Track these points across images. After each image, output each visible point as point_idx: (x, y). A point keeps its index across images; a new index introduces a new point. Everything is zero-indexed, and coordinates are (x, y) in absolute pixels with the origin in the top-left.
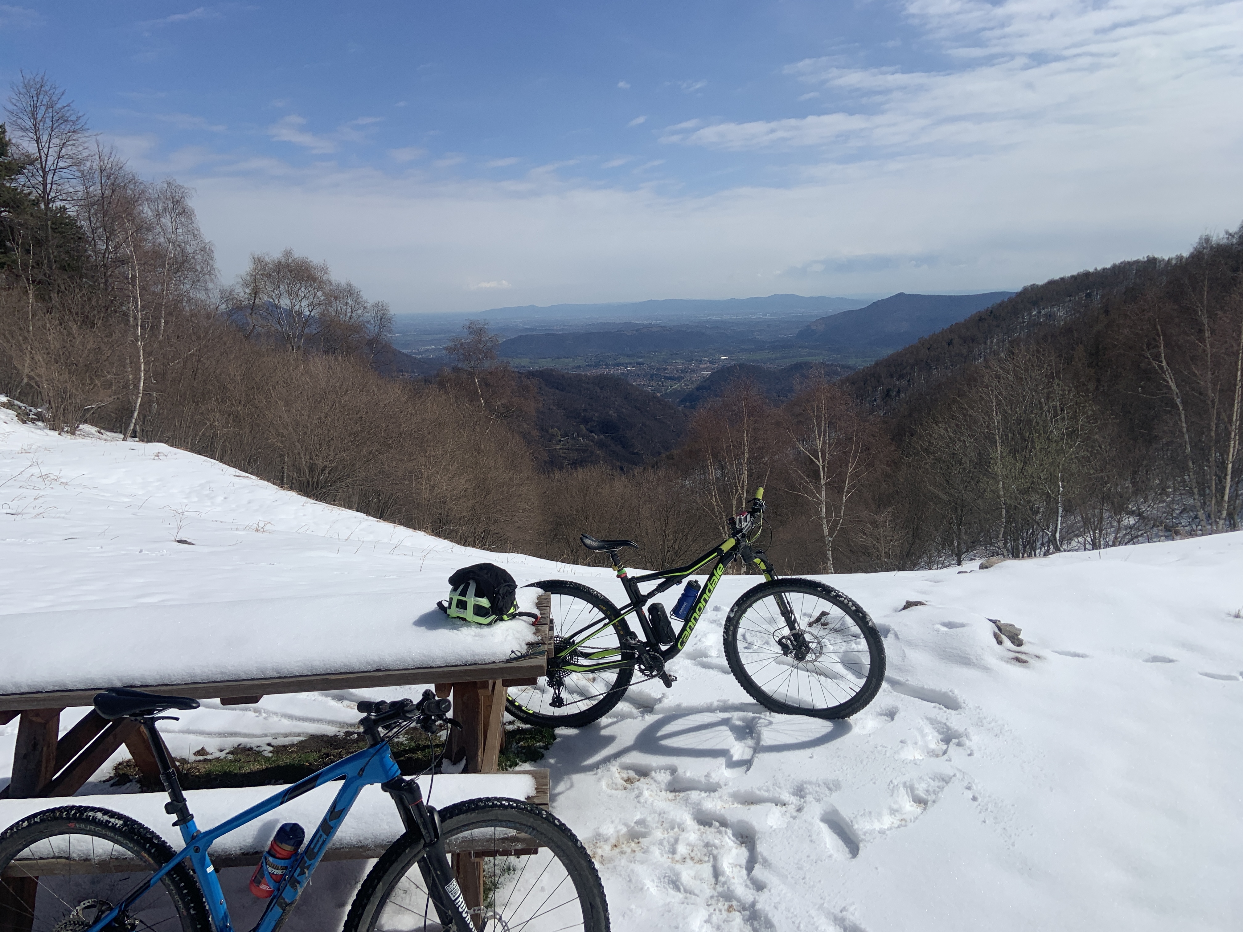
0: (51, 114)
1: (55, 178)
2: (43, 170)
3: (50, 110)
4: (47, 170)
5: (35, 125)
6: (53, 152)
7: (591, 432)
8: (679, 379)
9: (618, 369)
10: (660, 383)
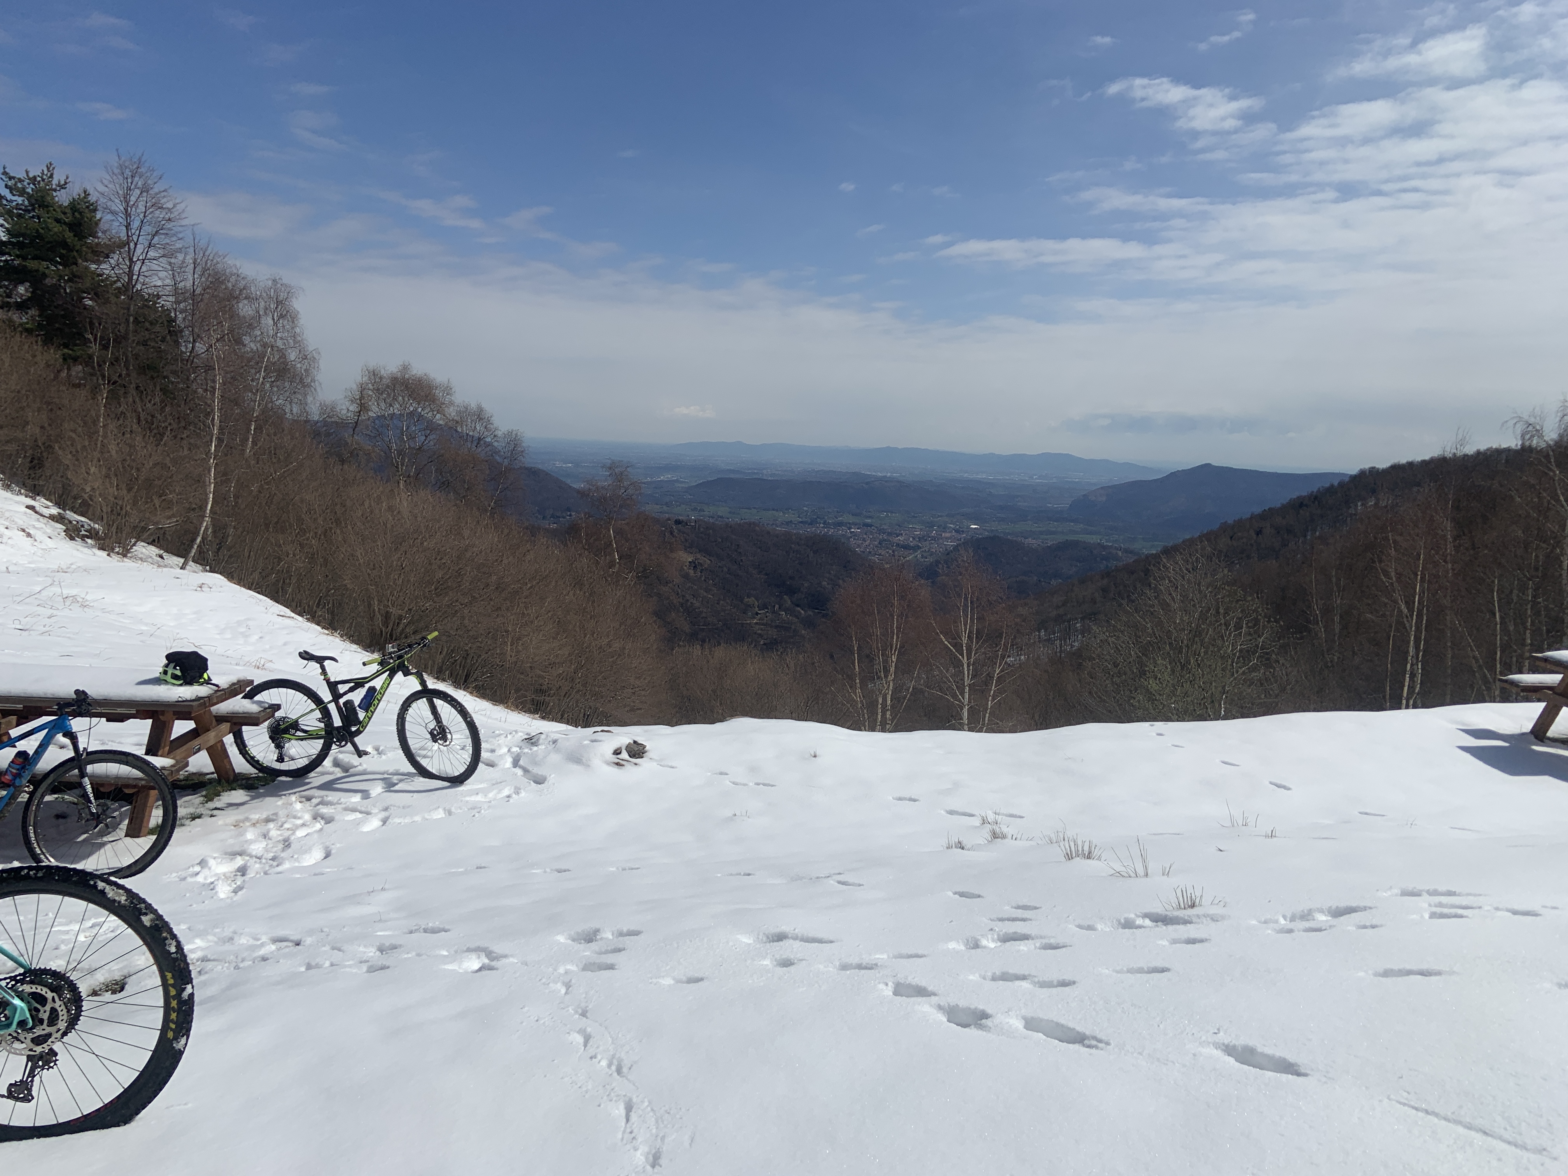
0: (145, 199)
1: (144, 269)
2: (131, 260)
3: (145, 194)
4: (135, 259)
5: (126, 210)
6: (143, 241)
7: (798, 606)
8: (916, 548)
9: (839, 530)
10: (891, 551)
